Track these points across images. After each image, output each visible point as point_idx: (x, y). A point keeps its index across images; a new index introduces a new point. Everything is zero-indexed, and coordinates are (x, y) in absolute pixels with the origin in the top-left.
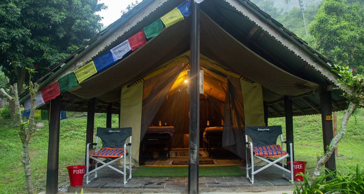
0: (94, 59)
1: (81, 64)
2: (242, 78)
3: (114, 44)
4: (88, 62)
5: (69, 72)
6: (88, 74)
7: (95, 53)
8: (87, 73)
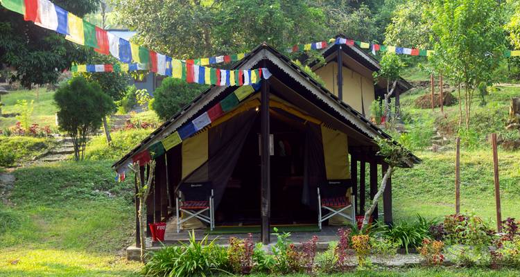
0: (178, 129)
1: (167, 134)
2: (323, 124)
3: (195, 117)
4: (173, 132)
5: (156, 142)
6: (174, 142)
7: (179, 124)
8: (172, 141)
